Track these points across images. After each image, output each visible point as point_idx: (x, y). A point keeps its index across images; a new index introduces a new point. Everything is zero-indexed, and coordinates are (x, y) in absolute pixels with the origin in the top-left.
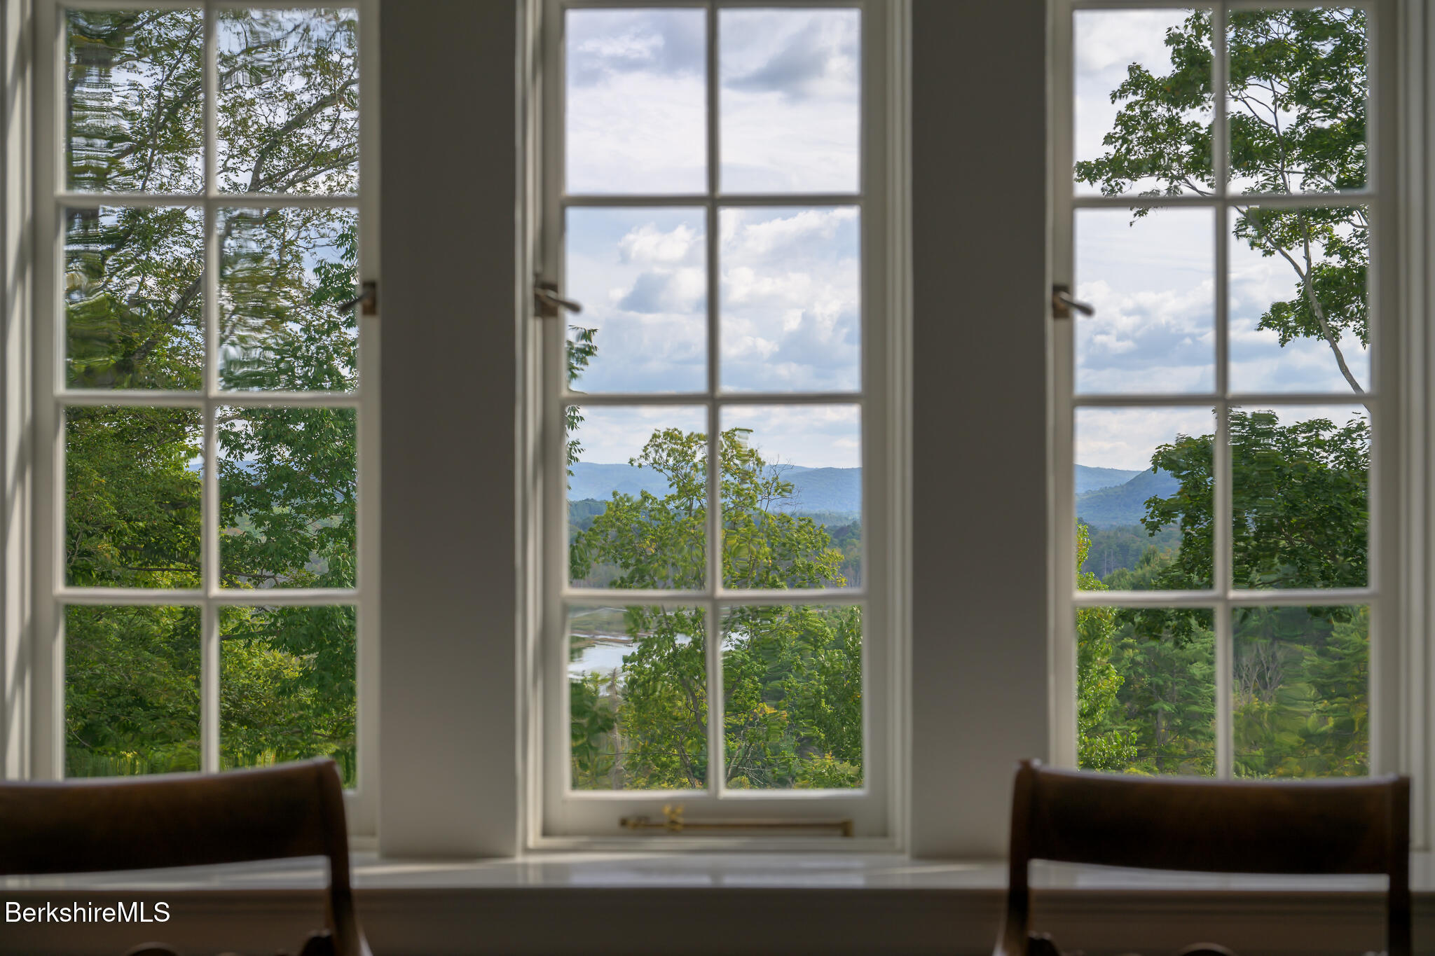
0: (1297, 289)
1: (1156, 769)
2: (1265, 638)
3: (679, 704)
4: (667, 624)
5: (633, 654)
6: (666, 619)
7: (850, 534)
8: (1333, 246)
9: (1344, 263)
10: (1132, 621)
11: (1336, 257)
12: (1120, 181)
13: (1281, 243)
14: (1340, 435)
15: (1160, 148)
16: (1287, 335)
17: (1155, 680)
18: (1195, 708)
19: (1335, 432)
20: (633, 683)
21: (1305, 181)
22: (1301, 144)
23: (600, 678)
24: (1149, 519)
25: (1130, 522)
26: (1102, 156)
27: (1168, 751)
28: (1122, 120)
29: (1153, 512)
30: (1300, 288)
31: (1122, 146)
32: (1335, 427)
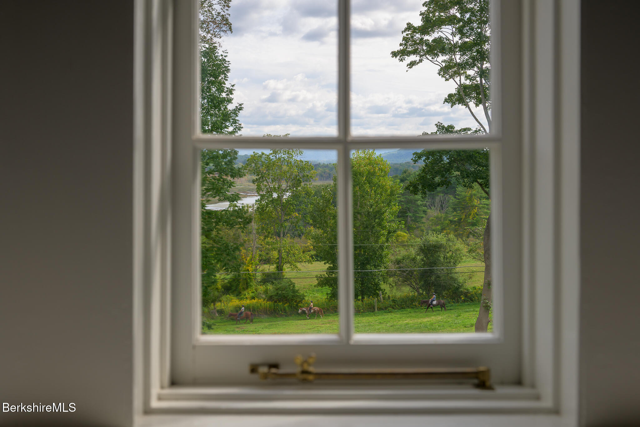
0: (455, 90)
1: (407, 232)
2: (443, 194)
3: (273, 214)
4: (270, 189)
5: (259, 199)
6: (270, 188)
7: (318, 166)
8: (467, 77)
9: (471, 83)
10: (409, 189)
11: (468, 81)
12: (404, 57)
13: (451, 77)
14: (473, 132)
15: (417, 47)
16: (453, 104)
17: (407, 206)
18: (417, 215)
19: (472, 131)
20: (258, 208)
21: (460, 57)
22: (459, 47)
23: (249, 206)
24: (414, 159)
25: (399, 162)
26: (399, 49)
27: (411, 226)
28: (404, 39)
29: (416, 157)
30: (456, 90)
31: (405, 46)
32: (472, 130)
